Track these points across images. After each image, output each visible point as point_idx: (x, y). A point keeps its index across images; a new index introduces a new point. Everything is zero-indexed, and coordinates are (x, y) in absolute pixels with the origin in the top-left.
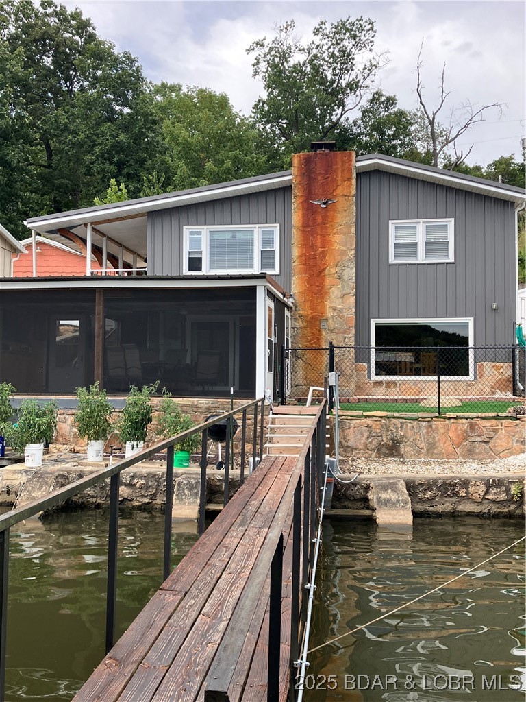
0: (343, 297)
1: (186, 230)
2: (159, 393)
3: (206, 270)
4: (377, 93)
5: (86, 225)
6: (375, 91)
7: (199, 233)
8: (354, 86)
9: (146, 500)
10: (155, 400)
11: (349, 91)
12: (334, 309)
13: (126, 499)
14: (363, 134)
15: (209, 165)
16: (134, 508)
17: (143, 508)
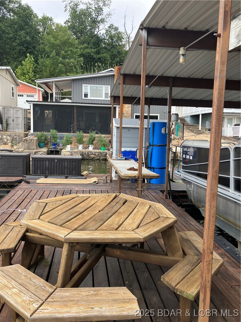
0: (128, 107)
1: (83, 85)
2: (97, 133)
3: (89, 98)
4: (112, 24)
5: (53, 82)
6: (111, 24)
7: (87, 87)
8: (102, 21)
9: (98, 158)
10: (97, 135)
11: (101, 22)
12: (126, 111)
13: (94, 158)
14: (106, 39)
15: (63, 52)
16: (95, 159)
17: (98, 159)
